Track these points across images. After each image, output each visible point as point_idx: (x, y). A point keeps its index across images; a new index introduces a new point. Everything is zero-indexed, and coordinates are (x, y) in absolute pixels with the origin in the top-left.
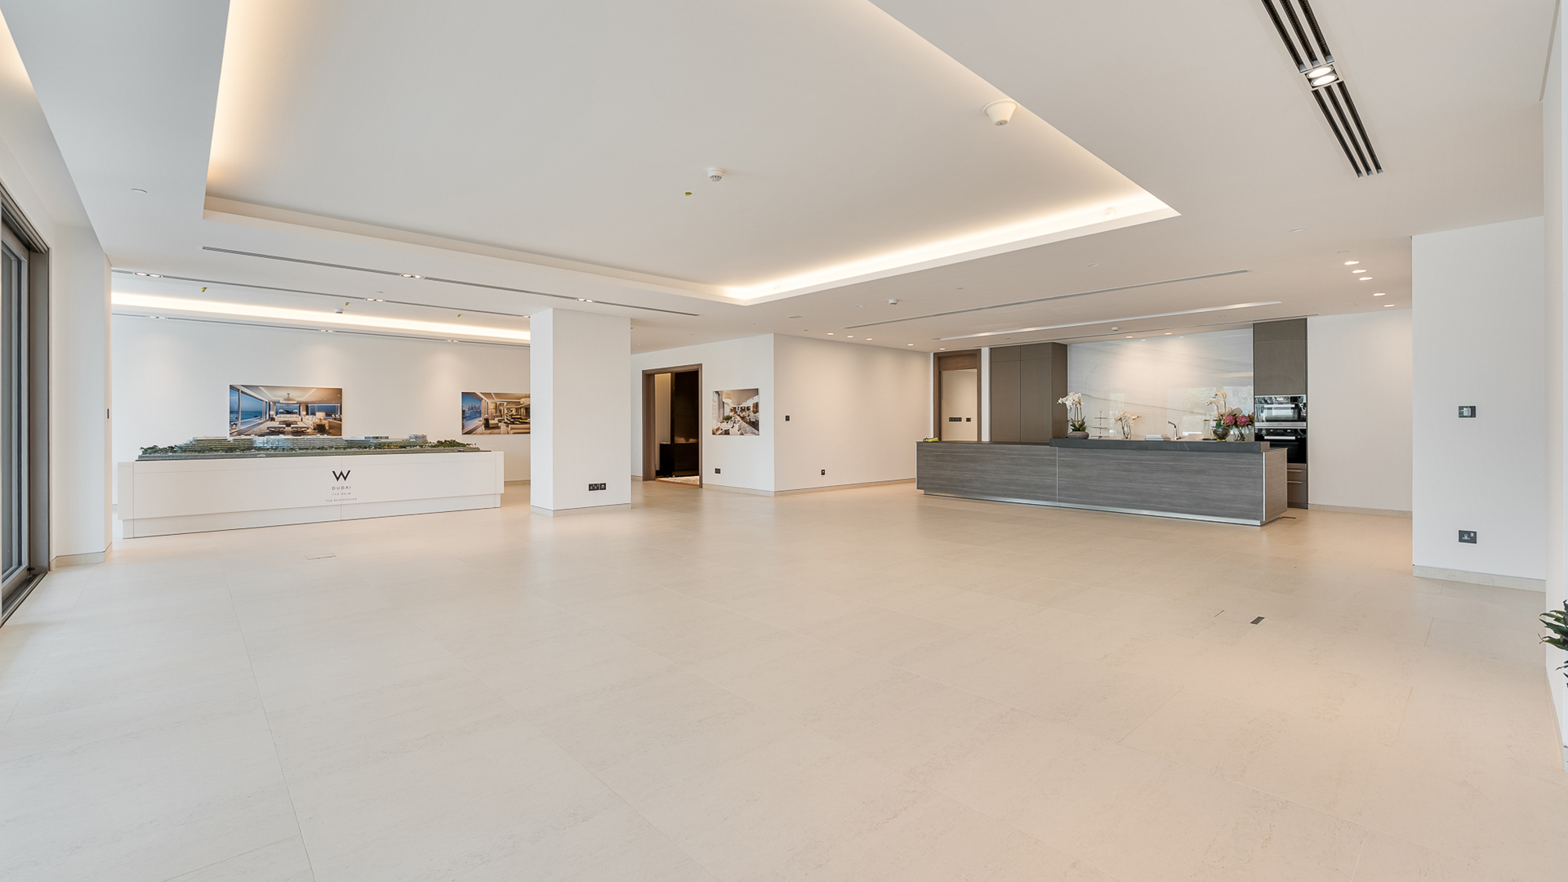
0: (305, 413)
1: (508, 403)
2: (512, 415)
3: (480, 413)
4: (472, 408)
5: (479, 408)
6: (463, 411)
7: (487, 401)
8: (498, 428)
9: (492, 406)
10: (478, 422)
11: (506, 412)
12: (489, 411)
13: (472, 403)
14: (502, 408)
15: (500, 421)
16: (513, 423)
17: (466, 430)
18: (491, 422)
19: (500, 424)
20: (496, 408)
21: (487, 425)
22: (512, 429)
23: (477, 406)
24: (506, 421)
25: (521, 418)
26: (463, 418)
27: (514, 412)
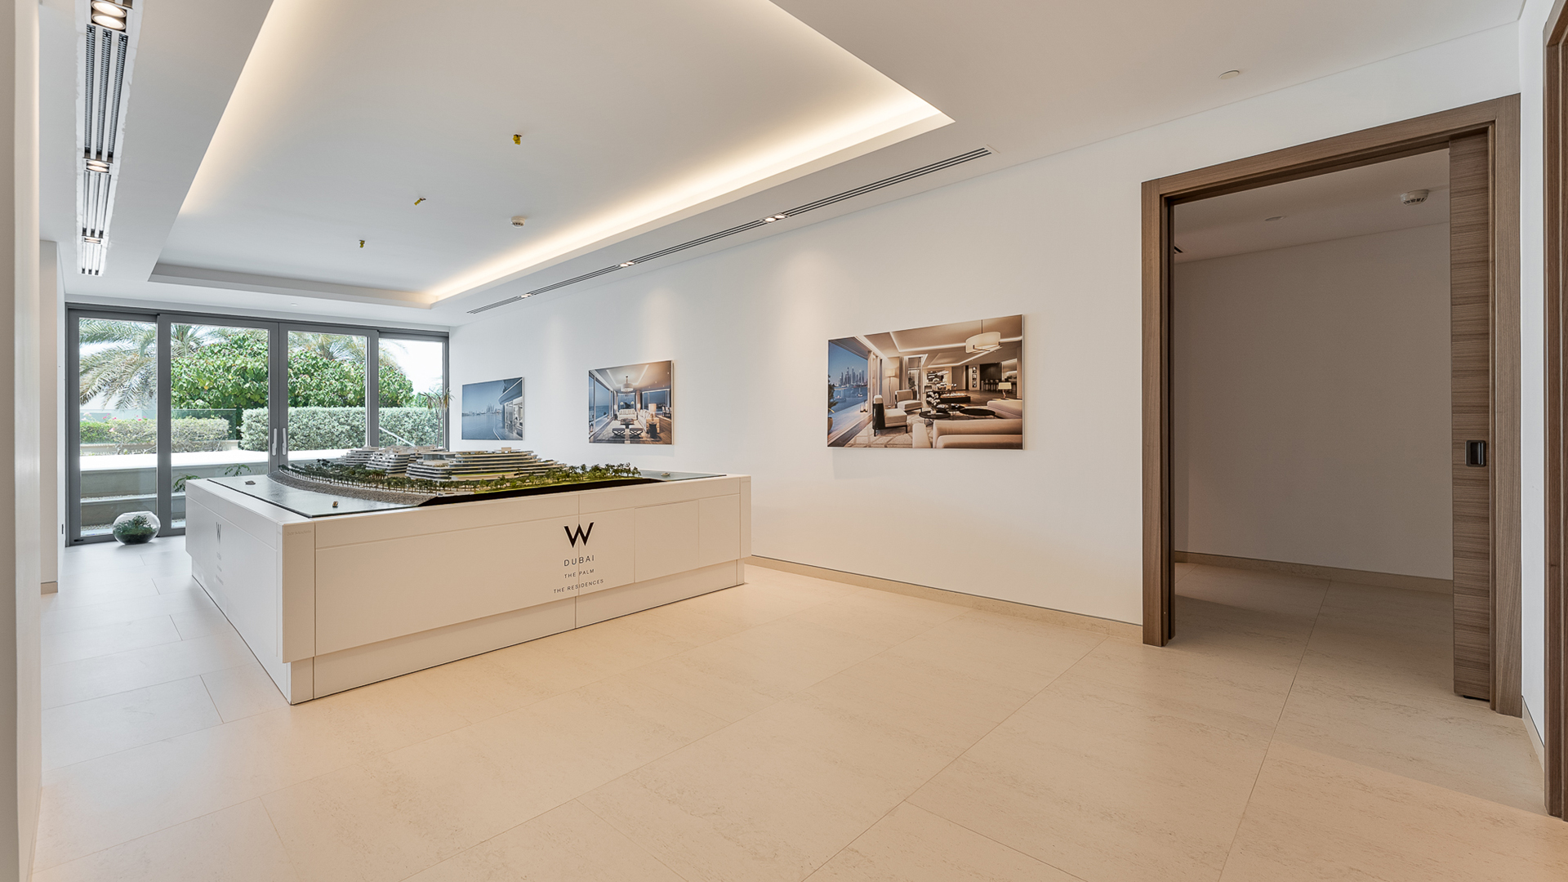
0: (639, 406)
1: (933, 354)
2: (940, 392)
3: (864, 388)
4: (848, 380)
5: (862, 378)
6: (831, 388)
7: (881, 355)
8: (905, 428)
9: (891, 369)
10: (859, 415)
11: (925, 382)
12: (886, 382)
13: (853, 366)
14: (914, 372)
15: (909, 411)
16: (944, 415)
17: (836, 435)
18: (890, 413)
19: (910, 419)
20: (900, 374)
21: (880, 423)
22: (942, 432)
23: (858, 372)
24: (925, 408)
25: (967, 400)
26: (830, 405)
27: (947, 382)
